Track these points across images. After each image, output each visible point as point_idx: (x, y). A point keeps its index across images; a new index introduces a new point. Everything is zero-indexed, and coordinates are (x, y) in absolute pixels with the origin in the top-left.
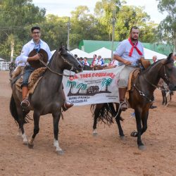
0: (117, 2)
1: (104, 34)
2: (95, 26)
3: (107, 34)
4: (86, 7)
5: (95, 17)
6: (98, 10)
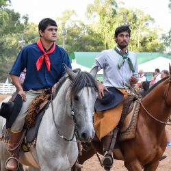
0: (112, 3)
1: (98, 44)
2: (86, 35)
3: (102, 44)
4: (73, 11)
6: (89, 14)
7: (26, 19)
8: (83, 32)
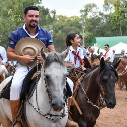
1: (115, 30)
5: (105, 13)
6: (106, 6)
7: (54, 13)
8: (102, 21)
